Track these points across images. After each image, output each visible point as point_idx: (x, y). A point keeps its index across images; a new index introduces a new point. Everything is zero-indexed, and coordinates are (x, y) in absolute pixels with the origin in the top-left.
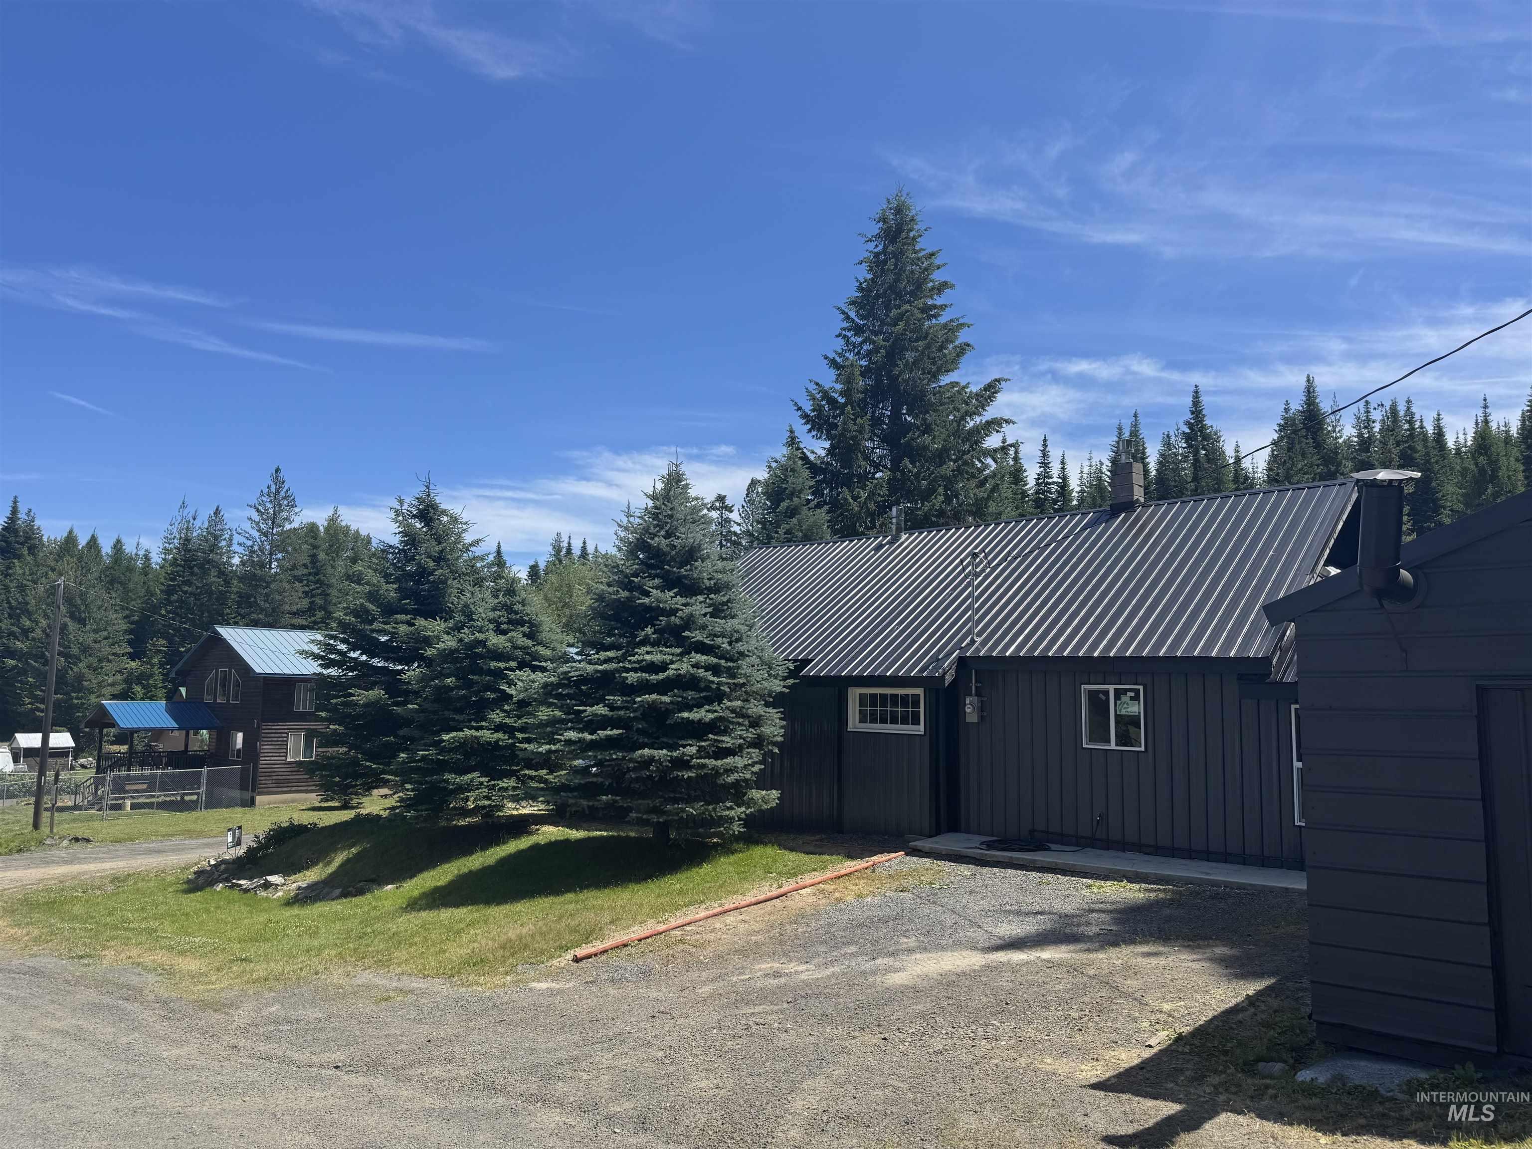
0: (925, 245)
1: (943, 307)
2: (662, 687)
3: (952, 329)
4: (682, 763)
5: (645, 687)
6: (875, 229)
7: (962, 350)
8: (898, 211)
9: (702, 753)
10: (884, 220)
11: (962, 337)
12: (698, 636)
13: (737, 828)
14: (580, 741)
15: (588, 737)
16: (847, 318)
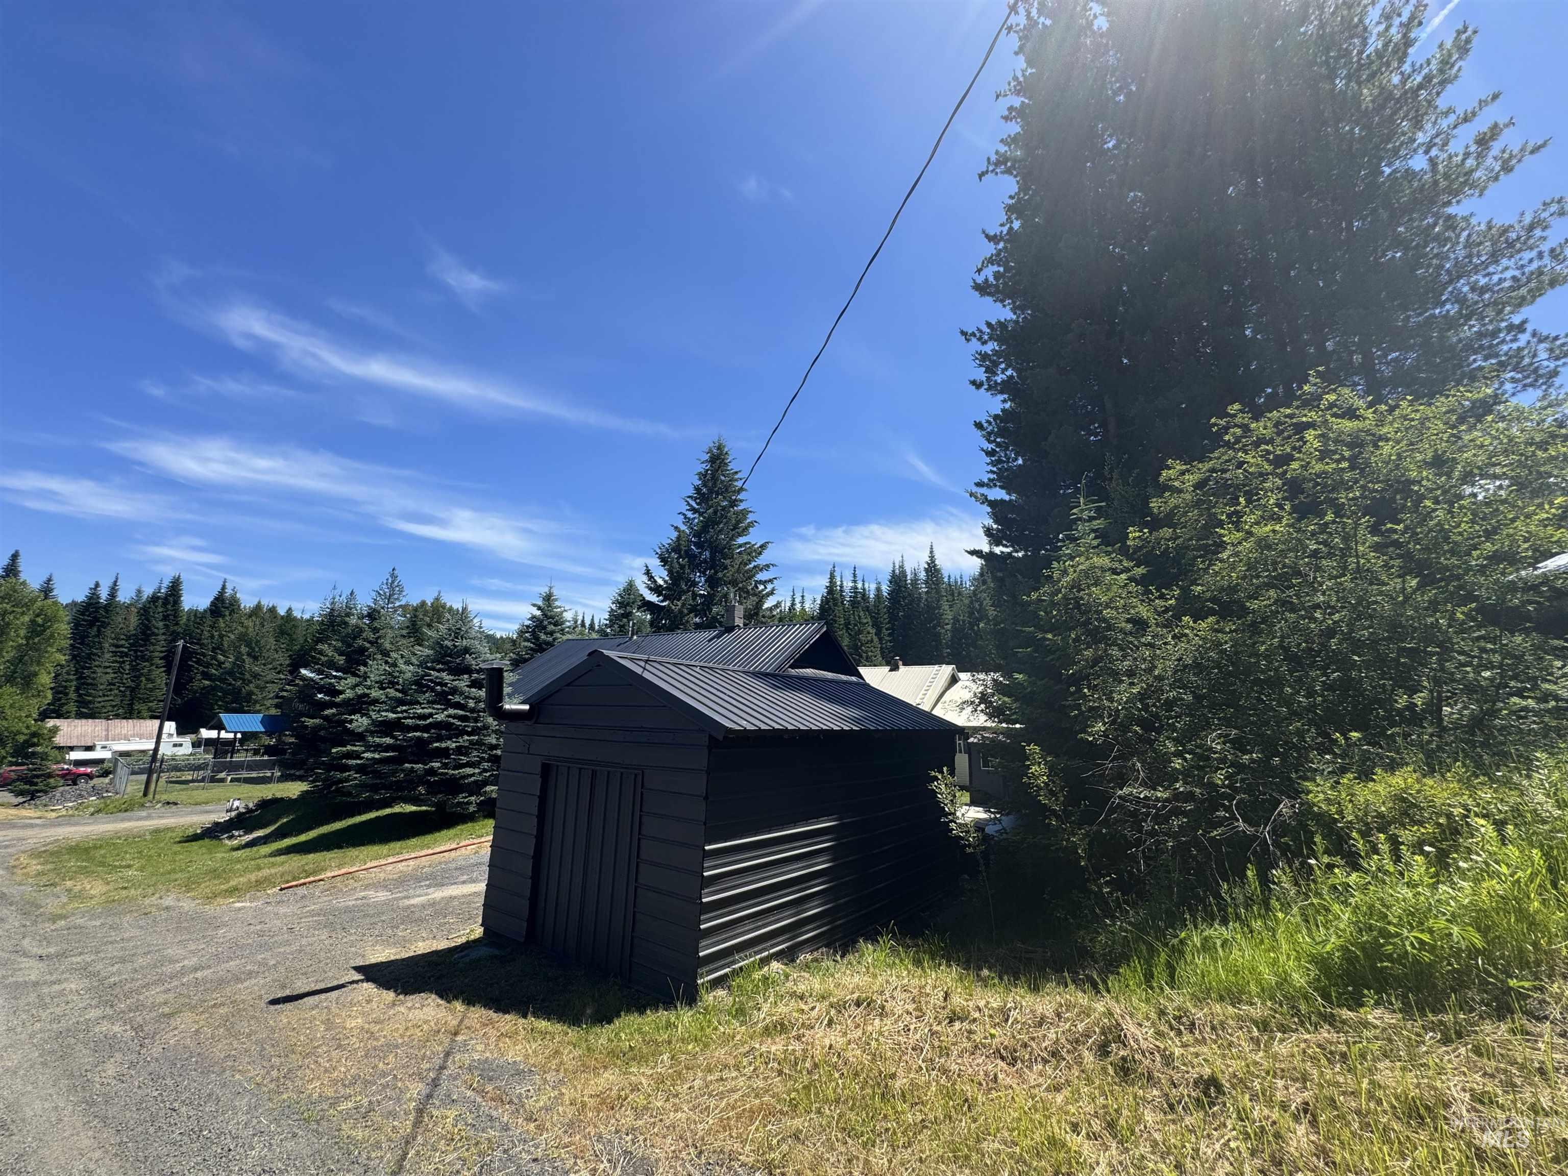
0: (733, 467)
1: (741, 501)
2: (426, 729)
3: (745, 513)
4: (432, 771)
5: (416, 728)
6: (707, 457)
7: (751, 524)
8: (719, 448)
9: (445, 766)
10: (710, 451)
11: (750, 518)
12: (457, 699)
13: (472, 809)
14: (373, 758)
15: (377, 756)
16: (689, 504)
